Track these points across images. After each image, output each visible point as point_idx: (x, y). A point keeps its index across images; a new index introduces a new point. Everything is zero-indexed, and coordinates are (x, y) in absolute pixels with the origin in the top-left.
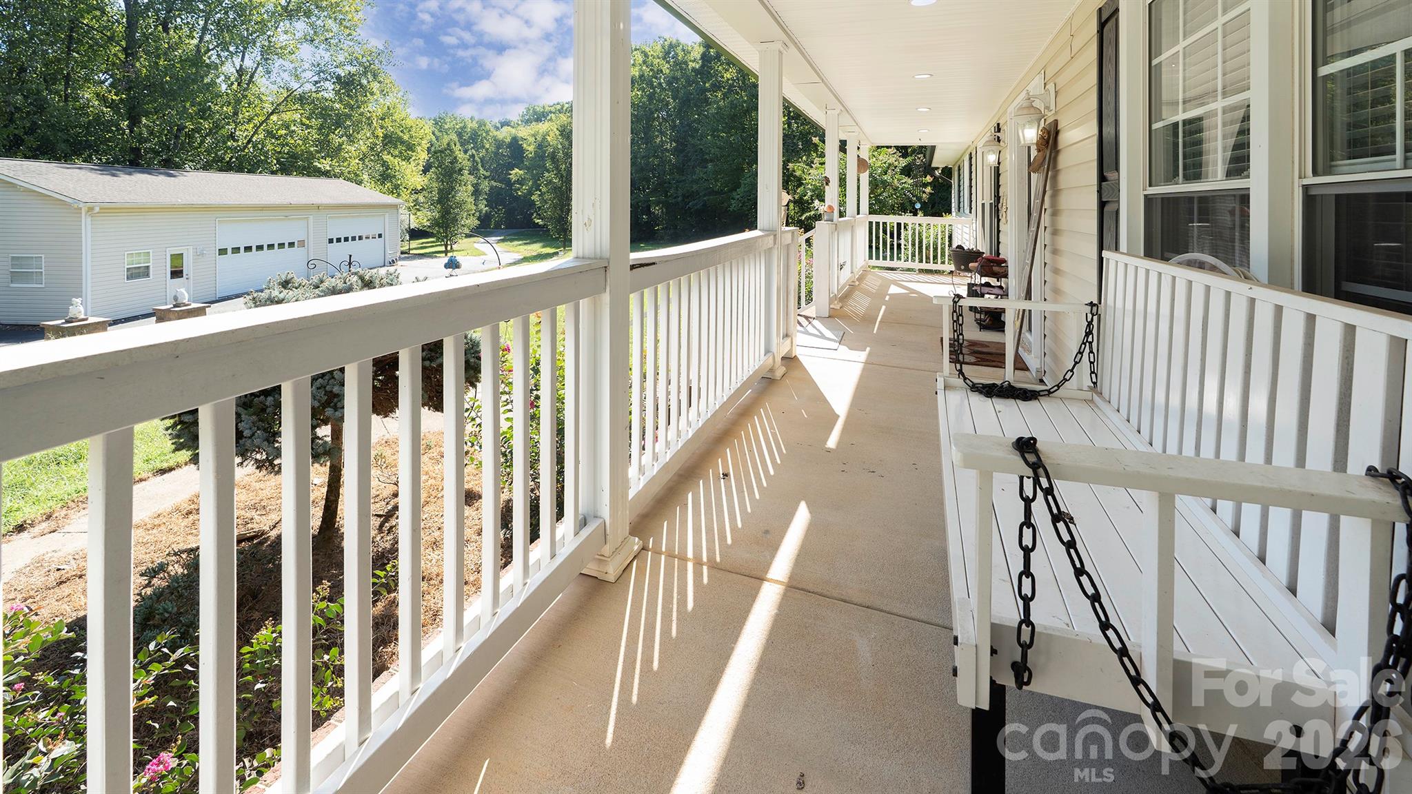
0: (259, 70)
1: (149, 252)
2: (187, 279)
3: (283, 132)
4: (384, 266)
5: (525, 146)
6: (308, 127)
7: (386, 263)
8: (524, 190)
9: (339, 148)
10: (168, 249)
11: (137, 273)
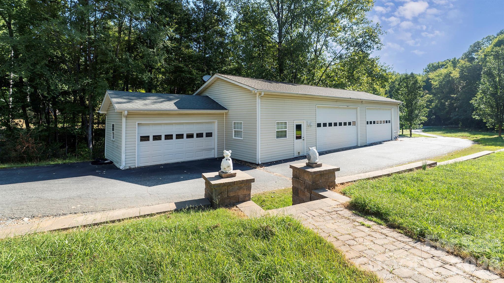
0: (323, 48)
1: (286, 122)
2: (303, 140)
3: (333, 74)
4: (392, 140)
5: (432, 82)
6: (343, 71)
7: (393, 137)
8: (433, 105)
9: (358, 78)
10: (295, 121)
11: (281, 134)
